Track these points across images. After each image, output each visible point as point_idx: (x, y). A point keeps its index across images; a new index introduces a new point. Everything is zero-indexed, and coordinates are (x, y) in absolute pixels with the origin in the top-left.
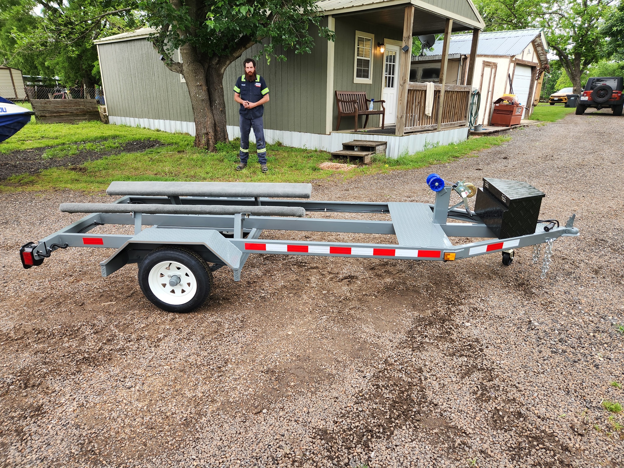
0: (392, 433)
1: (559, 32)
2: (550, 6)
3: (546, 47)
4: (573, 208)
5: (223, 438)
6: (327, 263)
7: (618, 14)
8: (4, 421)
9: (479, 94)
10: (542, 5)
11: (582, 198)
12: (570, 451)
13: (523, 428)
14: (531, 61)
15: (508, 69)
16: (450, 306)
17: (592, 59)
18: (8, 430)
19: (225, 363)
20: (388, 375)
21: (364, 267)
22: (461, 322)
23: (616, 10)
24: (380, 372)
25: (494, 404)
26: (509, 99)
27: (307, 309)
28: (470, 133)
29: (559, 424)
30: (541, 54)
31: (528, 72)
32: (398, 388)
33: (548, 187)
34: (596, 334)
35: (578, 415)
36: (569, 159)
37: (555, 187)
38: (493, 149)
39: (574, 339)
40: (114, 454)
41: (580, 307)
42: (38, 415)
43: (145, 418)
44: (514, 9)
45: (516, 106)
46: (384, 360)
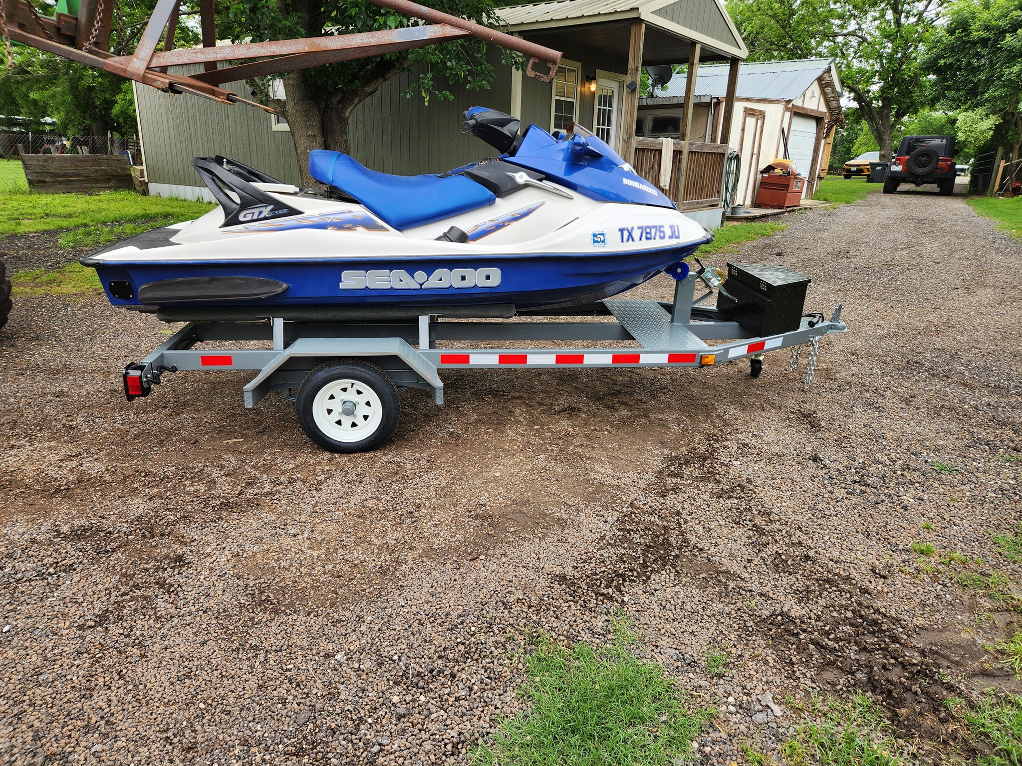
0: (649, 578)
1: (859, 65)
2: (845, 23)
3: (838, 87)
4: (876, 323)
5: (435, 585)
6: (534, 392)
7: (947, 39)
8: (135, 574)
9: (738, 158)
10: (833, 21)
11: (889, 310)
12: (870, 594)
13: (812, 572)
14: (816, 109)
15: (782, 121)
16: (712, 442)
17: (909, 108)
18: (146, 582)
19: (417, 508)
20: (636, 520)
21: (587, 397)
22: (728, 461)
23: (945, 33)
24: (625, 516)
25: (775, 547)
26: (784, 167)
27: (516, 447)
28: (725, 218)
29: (856, 567)
30: (832, 99)
31: (810, 127)
32: (650, 533)
33: (841, 294)
34: (905, 473)
35: (880, 558)
36: (873, 257)
37: (851, 295)
38: (761, 241)
39: (876, 478)
40: (298, 603)
41: (884, 443)
42: (180, 566)
43: (326, 567)
44: (790, 27)
45: (793, 177)
46: (629, 503)
